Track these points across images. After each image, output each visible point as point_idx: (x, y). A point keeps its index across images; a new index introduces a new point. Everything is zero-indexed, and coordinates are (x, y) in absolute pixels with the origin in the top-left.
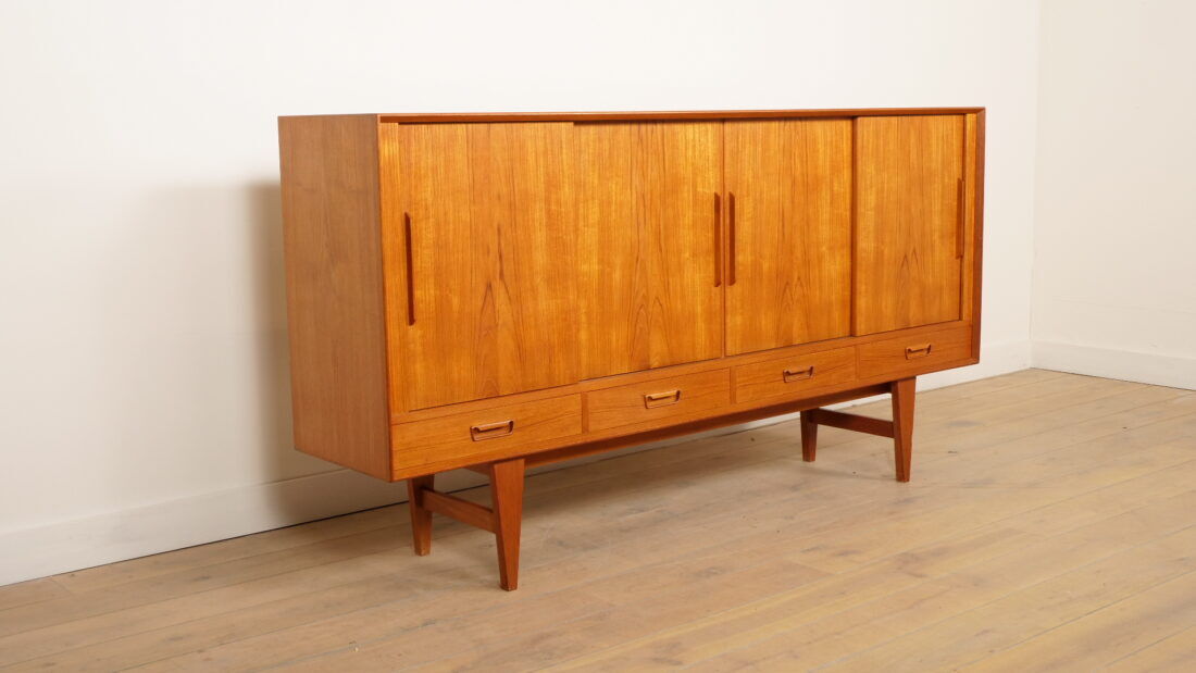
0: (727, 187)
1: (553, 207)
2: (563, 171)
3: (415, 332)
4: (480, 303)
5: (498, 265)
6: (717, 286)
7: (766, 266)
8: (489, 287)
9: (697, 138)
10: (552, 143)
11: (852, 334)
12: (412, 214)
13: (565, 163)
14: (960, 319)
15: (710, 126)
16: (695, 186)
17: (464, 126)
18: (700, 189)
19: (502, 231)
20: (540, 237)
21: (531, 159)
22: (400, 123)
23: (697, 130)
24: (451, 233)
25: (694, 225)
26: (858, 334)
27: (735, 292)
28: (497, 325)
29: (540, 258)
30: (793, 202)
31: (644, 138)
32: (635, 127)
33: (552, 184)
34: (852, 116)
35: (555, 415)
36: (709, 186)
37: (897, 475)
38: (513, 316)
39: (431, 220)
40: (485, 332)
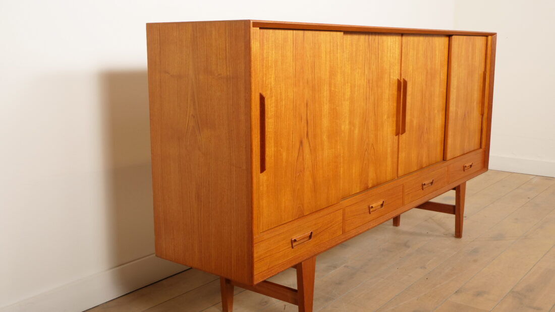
0: (402, 76)
1: (333, 89)
2: (338, 65)
3: (263, 177)
4: (296, 155)
5: (306, 128)
6: (396, 135)
7: (415, 123)
8: (301, 143)
9: (392, 46)
10: (333, 46)
11: (444, 159)
12: (264, 94)
13: (339, 59)
14: (481, 148)
16: (390, 75)
17: (291, 31)
18: (392, 77)
19: (309, 104)
20: (326, 108)
21: (323, 55)
22: (261, 28)
24: (283, 107)
26: (448, 159)
28: (304, 169)
29: (326, 122)
30: (426, 85)
31: (371, 44)
33: (332, 74)
34: (449, 35)
35: (330, 225)
37: (456, 234)
38: (312, 161)
39: (273, 98)
40: (298, 174)
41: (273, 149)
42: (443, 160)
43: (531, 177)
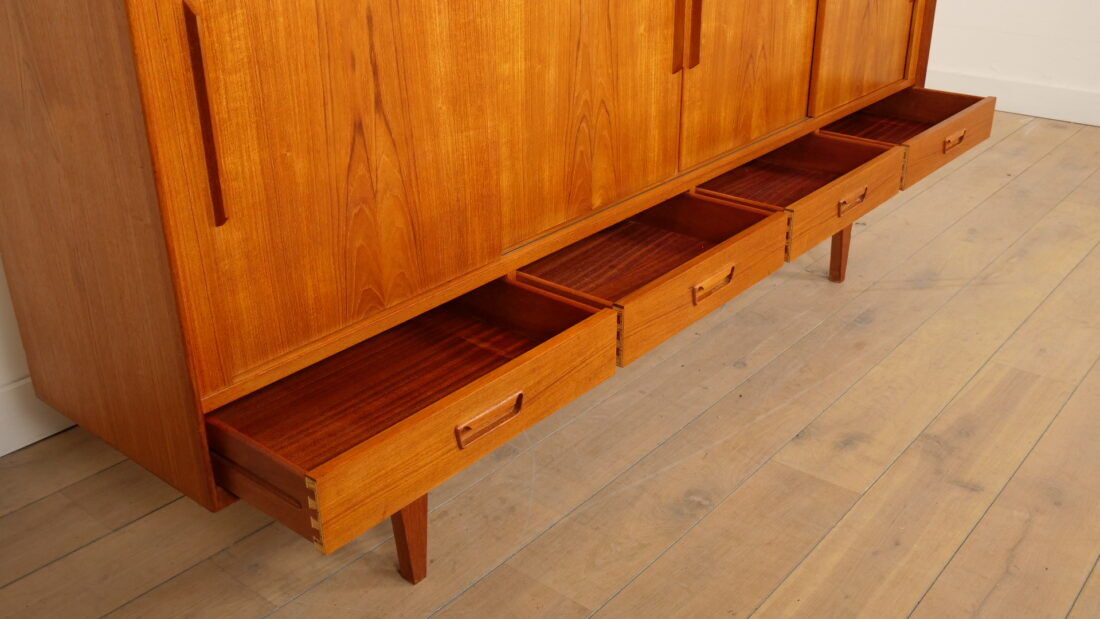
3: (227, 236)
6: (675, 72)
7: (730, 34)
8: (358, 127)
11: (809, 112)
14: (904, 77)
20: (439, 23)
26: (816, 113)
27: (694, 75)
29: (440, 64)
37: (831, 274)
38: (400, 172)
39: (239, 11)
40: (355, 211)
41: (255, 156)
42: (807, 115)
43: (1024, 121)
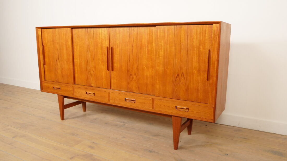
0: (111, 45)
4: (55, 64)
5: (58, 57)
7: (123, 68)
8: (57, 61)
9: (102, 32)
10: (67, 32)
15: (106, 29)
16: (102, 44)
19: (58, 50)
20: (65, 52)
22: (41, 29)
23: (102, 30)
24: (50, 49)
25: (102, 54)
26: (156, 95)
27: (114, 74)
28: (58, 68)
31: (89, 32)
32: (87, 29)
36: (106, 44)
